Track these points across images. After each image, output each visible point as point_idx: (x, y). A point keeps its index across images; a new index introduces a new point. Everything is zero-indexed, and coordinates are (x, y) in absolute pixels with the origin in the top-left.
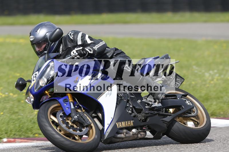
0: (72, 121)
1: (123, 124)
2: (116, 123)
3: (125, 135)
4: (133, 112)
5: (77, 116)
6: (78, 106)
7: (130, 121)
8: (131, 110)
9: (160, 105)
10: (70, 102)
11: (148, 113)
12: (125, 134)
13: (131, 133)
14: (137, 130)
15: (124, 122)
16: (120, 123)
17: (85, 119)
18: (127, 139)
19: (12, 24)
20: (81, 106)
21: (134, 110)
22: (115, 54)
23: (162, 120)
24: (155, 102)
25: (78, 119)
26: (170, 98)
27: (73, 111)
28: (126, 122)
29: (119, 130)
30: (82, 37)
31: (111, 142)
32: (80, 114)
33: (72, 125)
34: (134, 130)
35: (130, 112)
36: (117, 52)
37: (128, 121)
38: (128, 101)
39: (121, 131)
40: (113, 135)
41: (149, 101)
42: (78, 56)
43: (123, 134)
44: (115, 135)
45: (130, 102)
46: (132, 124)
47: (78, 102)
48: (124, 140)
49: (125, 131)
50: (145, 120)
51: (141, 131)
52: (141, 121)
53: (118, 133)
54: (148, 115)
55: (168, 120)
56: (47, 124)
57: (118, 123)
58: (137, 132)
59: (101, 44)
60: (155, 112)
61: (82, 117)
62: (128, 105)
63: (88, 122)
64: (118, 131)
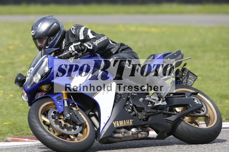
0: (64, 119)
1: (121, 123)
2: (113, 122)
3: (124, 135)
4: (133, 110)
5: (70, 115)
6: (73, 104)
7: (128, 120)
8: (131, 108)
9: (165, 103)
10: (63, 100)
11: (150, 112)
12: (123, 133)
13: (130, 133)
14: (137, 129)
15: (122, 121)
16: (117, 122)
17: (79, 118)
18: (126, 138)
19: (145, 13)
20: (76, 104)
21: (135, 109)
22: (120, 50)
23: (166, 119)
24: (159, 100)
25: (71, 117)
26: (178, 96)
27: (66, 110)
28: (124, 121)
29: (117, 130)
30: (84, 32)
31: (108, 142)
32: (74, 113)
33: (65, 124)
34: (133, 130)
35: (129, 110)
36: (122, 48)
37: (127, 120)
38: (128, 99)
39: (118, 130)
40: (109, 135)
41: (153, 99)
42: (76, 52)
43: (121, 133)
44: (112, 135)
45: (130, 100)
46: (131, 123)
47: (73, 100)
48: (122, 140)
49: (123, 130)
50: (147, 119)
51: (141, 130)
52: (142, 120)
53: (115, 132)
54: (150, 114)
55: (173, 120)
56: (38, 125)
57: (115, 122)
58: (137, 131)
59: (102, 39)
60: (158, 110)
61: (75, 115)
62: (127, 104)
63: (82, 121)
64: (114, 130)
